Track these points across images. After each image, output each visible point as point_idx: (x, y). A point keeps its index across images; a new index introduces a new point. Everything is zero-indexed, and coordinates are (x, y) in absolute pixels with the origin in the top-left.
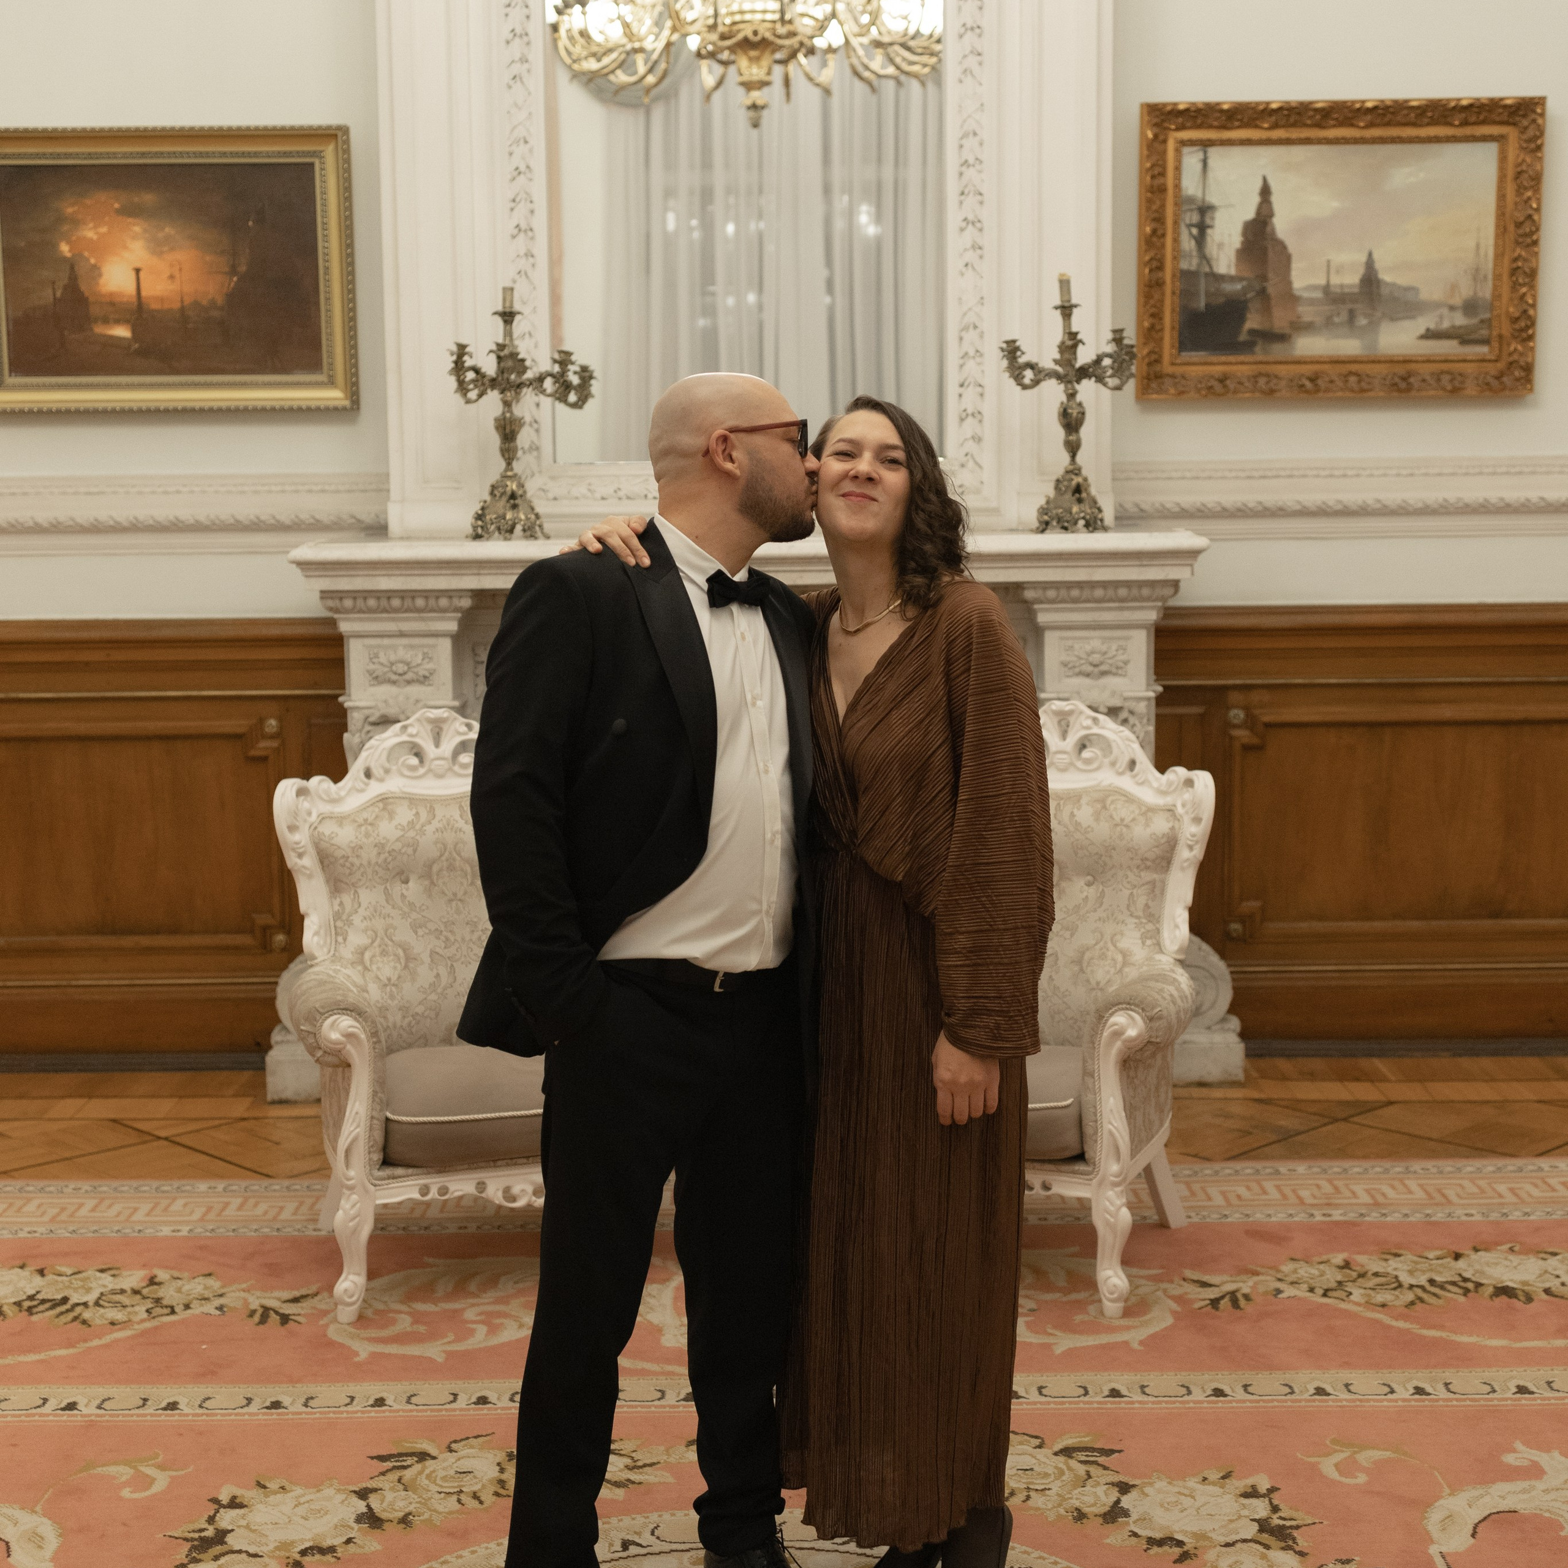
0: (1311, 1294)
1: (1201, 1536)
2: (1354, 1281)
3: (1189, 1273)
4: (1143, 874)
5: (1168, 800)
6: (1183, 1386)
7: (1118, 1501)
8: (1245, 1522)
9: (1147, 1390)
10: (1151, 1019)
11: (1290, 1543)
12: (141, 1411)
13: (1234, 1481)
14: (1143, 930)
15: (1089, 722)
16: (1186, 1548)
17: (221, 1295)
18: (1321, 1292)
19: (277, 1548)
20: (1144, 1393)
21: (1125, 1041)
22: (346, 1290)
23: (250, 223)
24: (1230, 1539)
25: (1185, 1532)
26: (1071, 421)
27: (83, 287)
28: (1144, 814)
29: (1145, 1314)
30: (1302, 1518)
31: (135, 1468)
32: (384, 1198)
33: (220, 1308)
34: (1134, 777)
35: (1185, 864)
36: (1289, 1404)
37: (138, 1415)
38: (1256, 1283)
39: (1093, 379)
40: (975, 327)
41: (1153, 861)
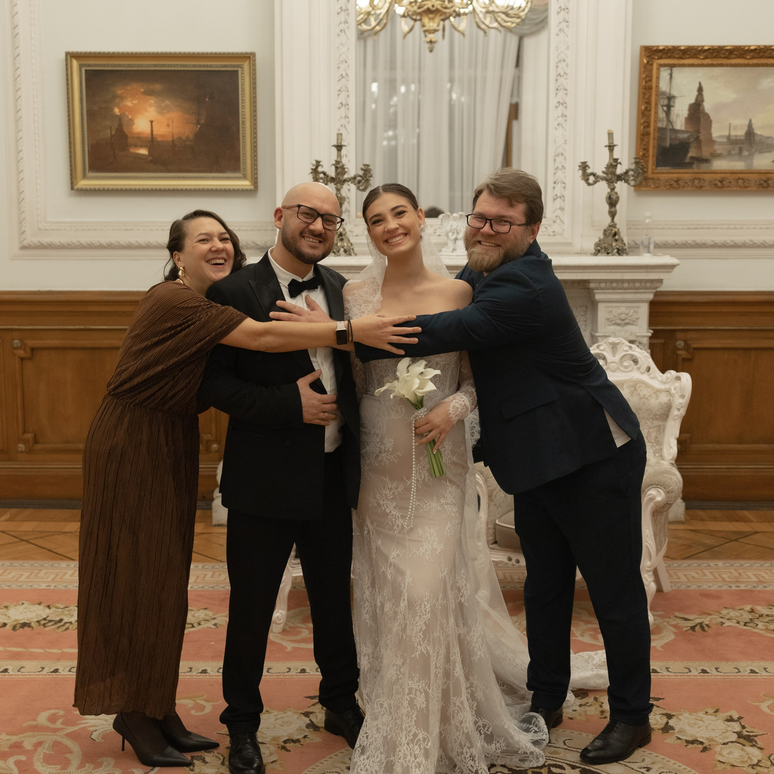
0: (737, 625)
1: (711, 740)
2: (758, 618)
3: (677, 614)
4: (654, 422)
5: (667, 386)
6: (686, 668)
7: (667, 723)
8: (730, 733)
9: (669, 669)
10: (668, 492)
11: (754, 743)
12: (190, 674)
13: (721, 714)
14: (654, 449)
15: (627, 348)
16: (705, 745)
17: (214, 619)
18: (743, 624)
19: (272, 740)
20: (668, 671)
21: (655, 503)
22: (278, 617)
23: (207, 99)
24: (726, 741)
25: (703, 738)
26: (612, 202)
27: (125, 130)
28: (655, 393)
29: (660, 633)
30: (757, 731)
31: (194, 701)
32: (295, 573)
33: (215, 625)
34: (649, 375)
35: (676, 417)
36: (739, 677)
37: (190, 676)
38: (711, 619)
39: (623, 181)
40: (562, 155)
41: (660, 416)
